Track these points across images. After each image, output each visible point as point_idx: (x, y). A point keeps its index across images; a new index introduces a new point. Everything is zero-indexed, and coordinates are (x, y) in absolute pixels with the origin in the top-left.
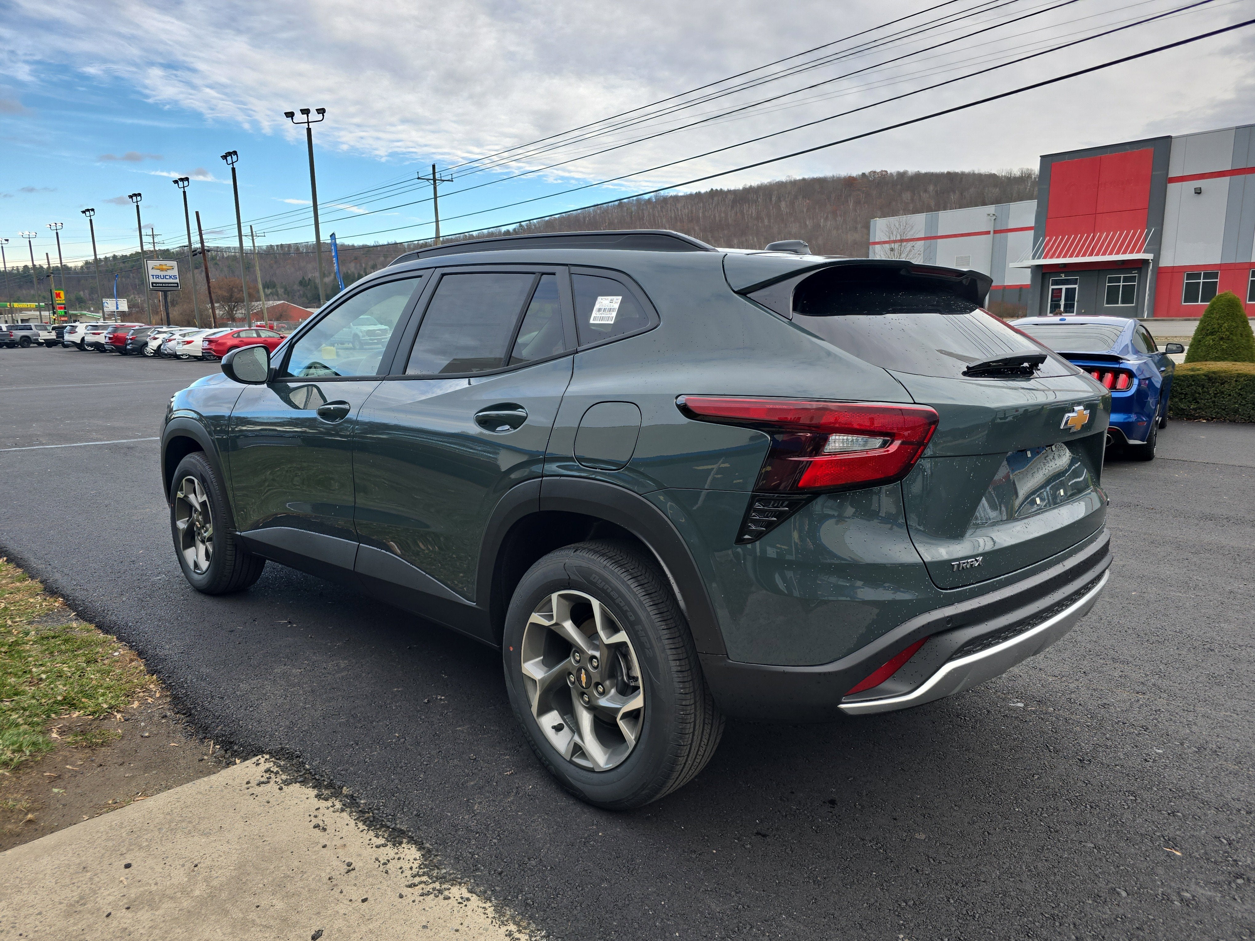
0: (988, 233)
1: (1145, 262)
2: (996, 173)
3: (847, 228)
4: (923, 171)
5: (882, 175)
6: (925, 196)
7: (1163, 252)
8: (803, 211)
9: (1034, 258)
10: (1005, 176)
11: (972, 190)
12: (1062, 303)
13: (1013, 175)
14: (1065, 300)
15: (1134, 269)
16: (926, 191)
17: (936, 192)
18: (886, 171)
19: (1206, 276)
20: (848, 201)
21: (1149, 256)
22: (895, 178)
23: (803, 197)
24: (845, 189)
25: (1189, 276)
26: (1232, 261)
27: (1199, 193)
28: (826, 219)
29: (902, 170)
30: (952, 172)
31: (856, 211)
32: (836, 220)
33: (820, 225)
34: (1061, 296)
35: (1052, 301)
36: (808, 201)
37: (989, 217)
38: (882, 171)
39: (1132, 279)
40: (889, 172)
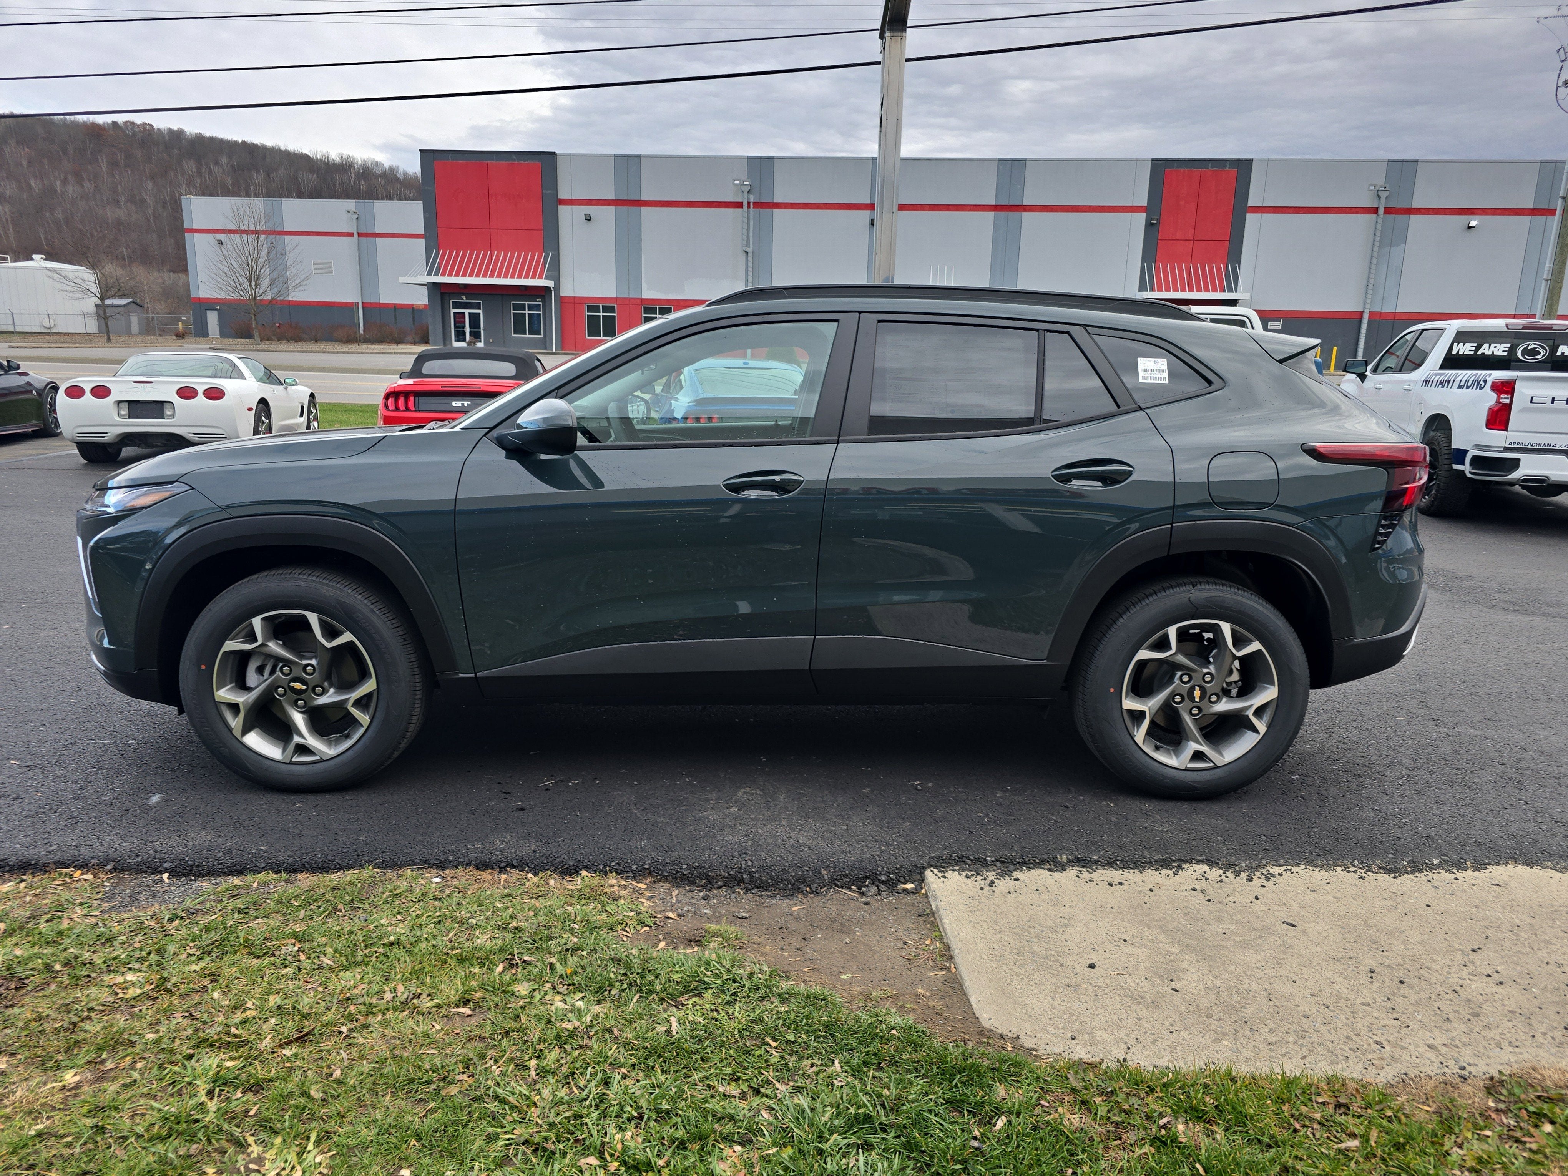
0: (351, 235)
1: (547, 289)
2: (309, 154)
3: (102, 199)
4: (208, 133)
5: (145, 129)
6: (216, 169)
7: (563, 281)
8: (21, 165)
9: (429, 274)
10: (321, 160)
11: (282, 172)
12: (467, 330)
13: (331, 160)
14: (470, 327)
15: (538, 296)
16: (217, 163)
17: (233, 166)
18: (151, 125)
19: (605, 309)
20: (97, 160)
21: (550, 284)
22: (167, 137)
23: (18, 143)
24: (90, 141)
25: (590, 308)
26: (626, 296)
27: (589, 220)
28: (65, 182)
29: (175, 127)
30: (249, 142)
31: (113, 176)
32: (82, 187)
33: (56, 191)
34: (464, 322)
35: (455, 327)
36: (26, 150)
37: (349, 215)
38: (144, 124)
39: (537, 307)
40: (155, 127)
